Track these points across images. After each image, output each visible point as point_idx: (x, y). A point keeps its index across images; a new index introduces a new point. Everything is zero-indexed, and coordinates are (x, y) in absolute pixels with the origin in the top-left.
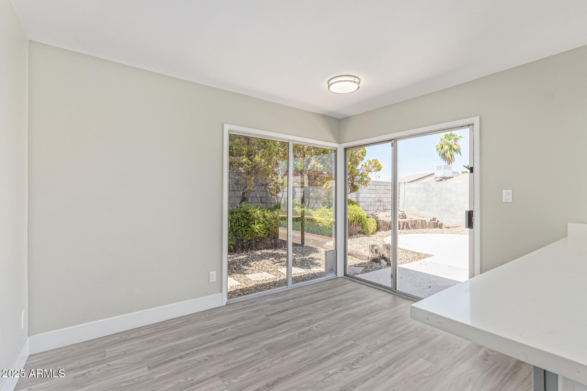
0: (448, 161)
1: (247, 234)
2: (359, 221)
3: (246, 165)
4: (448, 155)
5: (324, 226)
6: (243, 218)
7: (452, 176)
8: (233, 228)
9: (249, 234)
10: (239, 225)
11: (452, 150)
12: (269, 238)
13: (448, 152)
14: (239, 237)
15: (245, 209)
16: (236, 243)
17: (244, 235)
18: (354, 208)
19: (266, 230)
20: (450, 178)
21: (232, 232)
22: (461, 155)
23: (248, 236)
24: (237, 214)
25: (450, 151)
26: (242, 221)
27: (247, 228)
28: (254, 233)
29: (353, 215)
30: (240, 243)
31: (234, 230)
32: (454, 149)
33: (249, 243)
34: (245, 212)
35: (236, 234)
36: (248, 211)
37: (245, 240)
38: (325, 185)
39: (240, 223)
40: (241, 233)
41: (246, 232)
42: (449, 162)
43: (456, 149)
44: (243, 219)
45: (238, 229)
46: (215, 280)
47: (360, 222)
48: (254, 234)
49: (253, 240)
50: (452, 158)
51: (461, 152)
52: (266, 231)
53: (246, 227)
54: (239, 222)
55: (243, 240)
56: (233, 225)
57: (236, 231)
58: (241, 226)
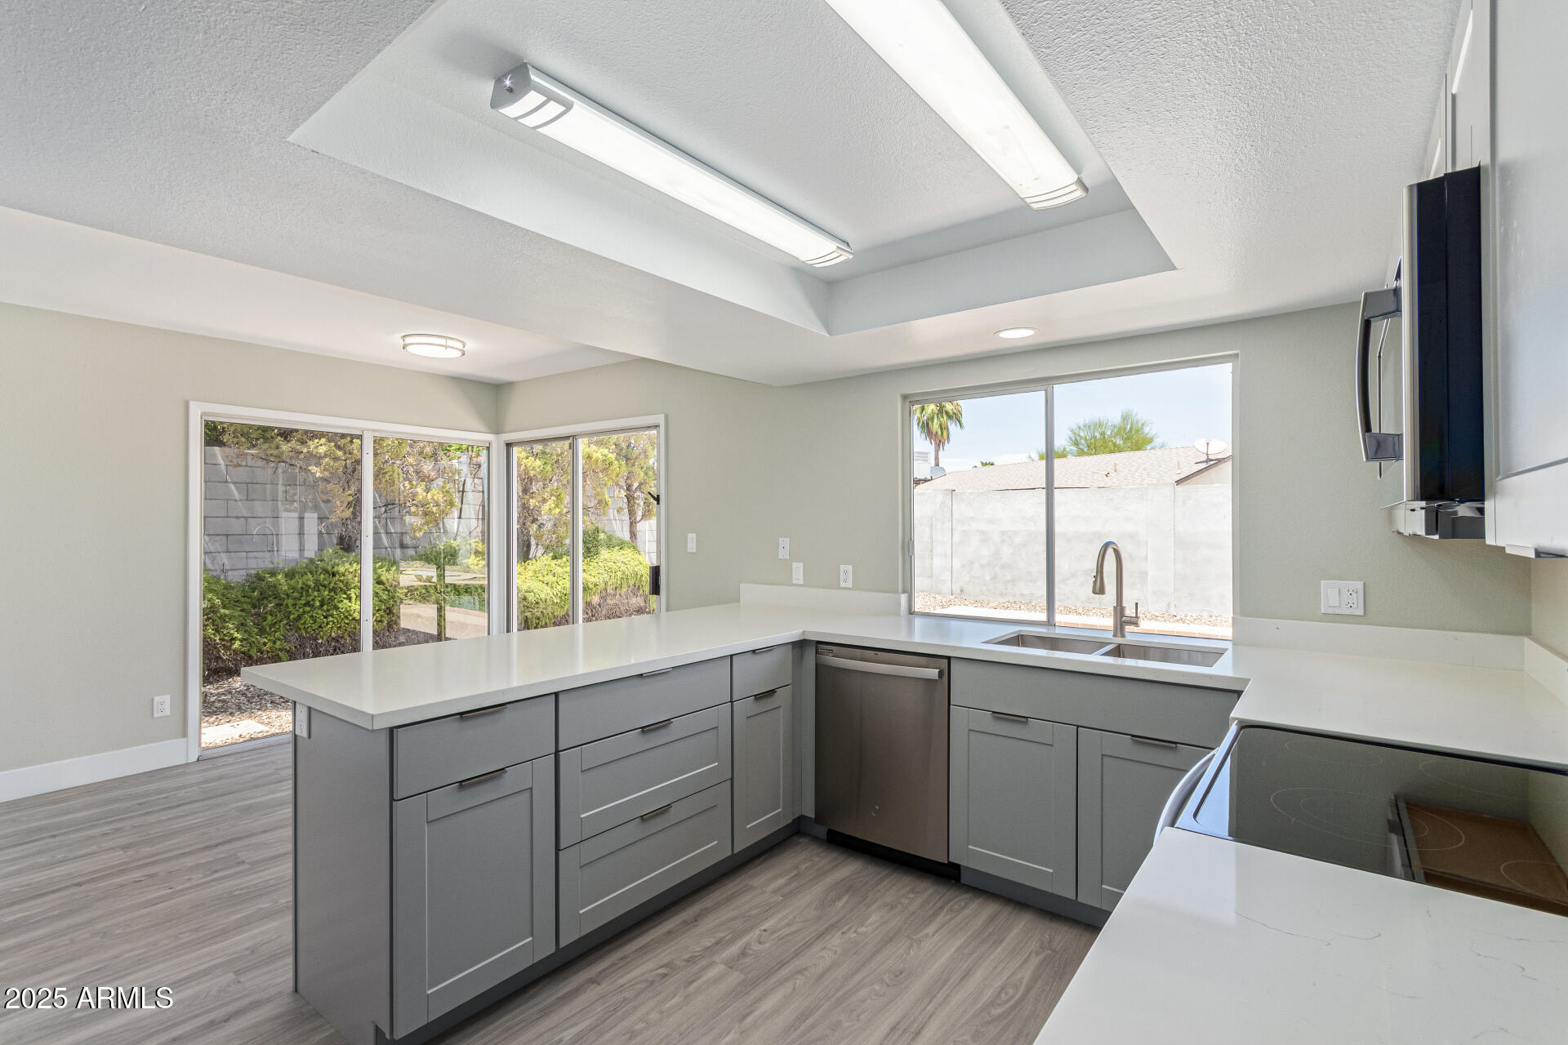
0: (935, 440)
1: (328, 624)
2: (635, 586)
3: (327, 460)
4: (935, 426)
5: (541, 599)
6: (319, 586)
7: (929, 478)
8: (290, 612)
9: (334, 623)
10: (307, 604)
11: (944, 415)
12: (391, 630)
13: (936, 420)
14: (307, 632)
15: (328, 564)
16: (296, 647)
17: (320, 627)
18: (622, 559)
19: (382, 613)
20: (926, 481)
21: (285, 622)
22: (961, 426)
23: (332, 628)
24: (305, 577)
25: (938, 417)
26: (316, 593)
27: (328, 610)
28: (347, 621)
29: (618, 573)
30: (308, 645)
31: (292, 617)
32: (947, 413)
33: (333, 644)
34: (327, 572)
35: (299, 624)
36: (336, 569)
37: (322, 638)
38: (547, 508)
39: (310, 598)
40: (311, 622)
41: (325, 620)
42: (938, 442)
43: (951, 413)
44: (321, 587)
45: (304, 612)
46: (168, 712)
47: (639, 588)
48: (347, 624)
49: (346, 636)
50: (942, 433)
51: (963, 420)
52: (382, 616)
53: (325, 607)
54: (308, 595)
55: (316, 639)
56: (290, 605)
57: (299, 617)
58: (312, 606)
